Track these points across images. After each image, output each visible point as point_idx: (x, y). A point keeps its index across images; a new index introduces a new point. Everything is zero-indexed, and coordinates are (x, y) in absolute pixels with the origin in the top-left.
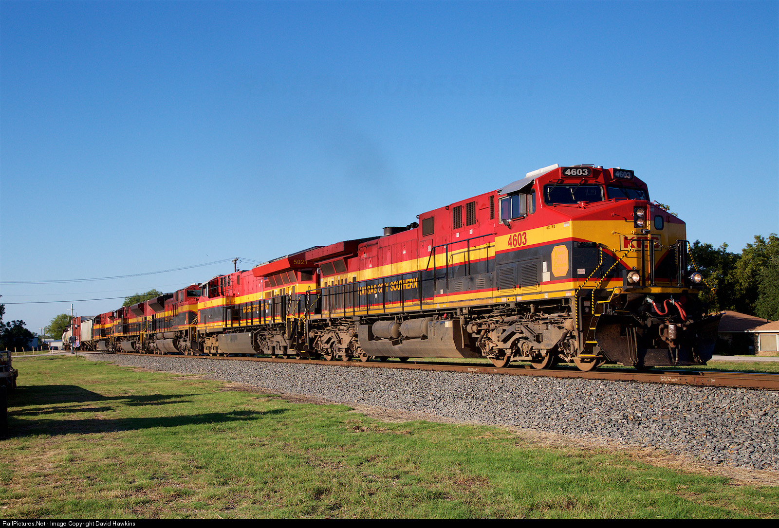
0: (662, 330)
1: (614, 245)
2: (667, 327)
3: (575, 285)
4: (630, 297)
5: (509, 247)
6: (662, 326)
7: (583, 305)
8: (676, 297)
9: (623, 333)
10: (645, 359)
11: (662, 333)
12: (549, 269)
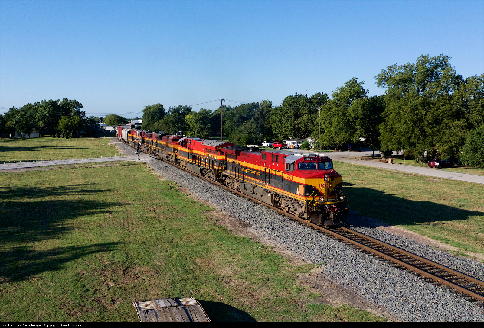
0: (330, 215)
1: (318, 187)
2: (331, 214)
3: (305, 198)
4: (321, 205)
5: (287, 179)
6: (329, 214)
7: (307, 205)
8: (334, 204)
9: (318, 215)
10: (324, 223)
11: (330, 216)
12: (298, 191)
